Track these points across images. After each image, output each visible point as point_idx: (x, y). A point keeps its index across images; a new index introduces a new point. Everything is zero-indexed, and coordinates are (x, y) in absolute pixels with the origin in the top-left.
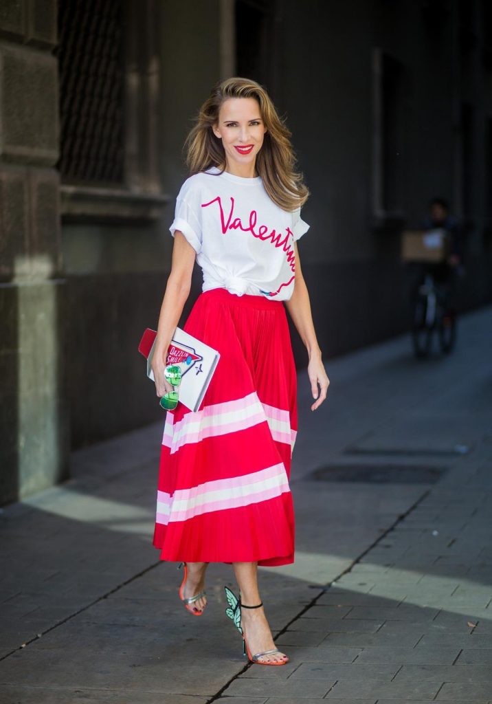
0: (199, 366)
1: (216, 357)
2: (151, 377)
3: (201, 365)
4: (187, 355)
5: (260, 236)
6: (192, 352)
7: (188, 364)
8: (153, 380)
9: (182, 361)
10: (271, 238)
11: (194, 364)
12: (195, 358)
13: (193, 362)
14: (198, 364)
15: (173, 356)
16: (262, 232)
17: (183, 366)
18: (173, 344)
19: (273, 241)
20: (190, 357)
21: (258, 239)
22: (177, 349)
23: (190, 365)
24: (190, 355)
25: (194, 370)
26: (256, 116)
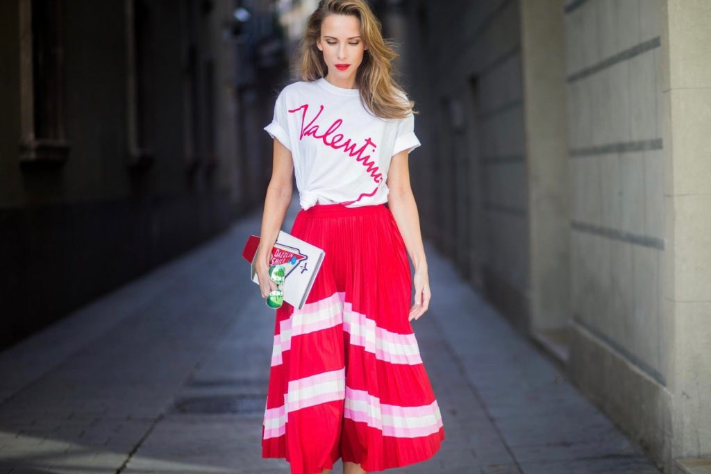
0: (303, 265)
1: (321, 255)
2: (256, 280)
3: (306, 264)
4: (292, 255)
5: (333, 145)
6: (297, 253)
7: (293, 263)
8: (257, 283)
9: (286, 262)
10: (345, 147)
11: (298, 264)
12: (300, 257)
13: (297, 261)
14: (302, 263)
15: (278, 258)
16: (336, 140)
17: (288, 266)
18: (276, 246)
19: (346, 150)
20: (295, 257)
21: (330, 147)
22: (281, 251)
23: (295, 265)
24: (294, 255)
25: (299, 269)
26: (355, 34)
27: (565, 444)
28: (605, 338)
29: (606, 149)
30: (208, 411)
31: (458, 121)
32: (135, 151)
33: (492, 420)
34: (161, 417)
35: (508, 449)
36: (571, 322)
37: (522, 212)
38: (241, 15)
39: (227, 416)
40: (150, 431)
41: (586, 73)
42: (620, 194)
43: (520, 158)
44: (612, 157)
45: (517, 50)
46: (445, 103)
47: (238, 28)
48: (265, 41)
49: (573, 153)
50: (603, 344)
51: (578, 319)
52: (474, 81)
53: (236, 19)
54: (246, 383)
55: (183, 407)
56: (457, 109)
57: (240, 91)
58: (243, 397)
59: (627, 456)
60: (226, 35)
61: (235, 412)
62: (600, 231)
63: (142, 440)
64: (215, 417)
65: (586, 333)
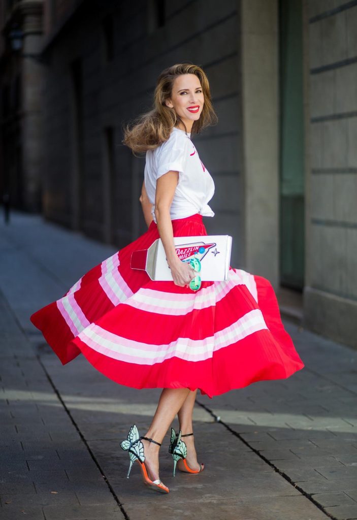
0: (214, 251)
3: (216, 249)
36: (309, 289)
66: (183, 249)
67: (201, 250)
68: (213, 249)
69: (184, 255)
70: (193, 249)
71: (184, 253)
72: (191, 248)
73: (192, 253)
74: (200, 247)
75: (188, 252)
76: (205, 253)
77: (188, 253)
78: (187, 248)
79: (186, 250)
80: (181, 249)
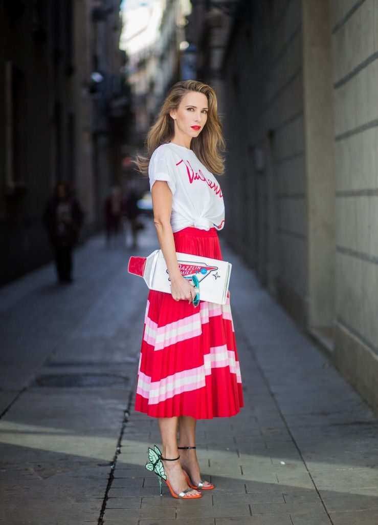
4: (199, 268)
27: (325, 414)
28: (358, 334)
29: (359, 193)
30: (60, 385)
31: (260, 165)
32: (11, 184)
33: (272, 395)
34: (25, 389)
35: (282, 416)
36: (335, 322)
37: (303, 237)
38: (97, 77)
39: (74, 389)
40: (16, 399)
41: (348, 135)
42: (369, 227)
43: (302, 195)
44: (364, 199)
45: (301, 113)
46: (251, 149)
47: (93, 88)
48: (116, 96)
49: (339, 194)
50: (356, 339)
51: (340, 320)
52: (271, 134)
53: (92, 80)
54: (90, 364)
55: (42, 382)
56: (259, 154)
57: (95, 136)
58: (87, 375)
59: (369, 423)
60: (84, 92)
61: (80, 386)
62: (355, 254)
63: (10, 406)
64: (65, 389)
65: (345, 330)
66: (186, 266)
67: (204, 271)
68: (214, 273)
69: (185, 271)
70: (194, 268)
71: (186, 270)
72: (193, 266)
73: (194, 272)
74: (202, 268)
75: (189, 269)
76: (207, 274)
77: (190, 271)
78: (190, 266)
79: (188, 267)
80: (183, 265)
